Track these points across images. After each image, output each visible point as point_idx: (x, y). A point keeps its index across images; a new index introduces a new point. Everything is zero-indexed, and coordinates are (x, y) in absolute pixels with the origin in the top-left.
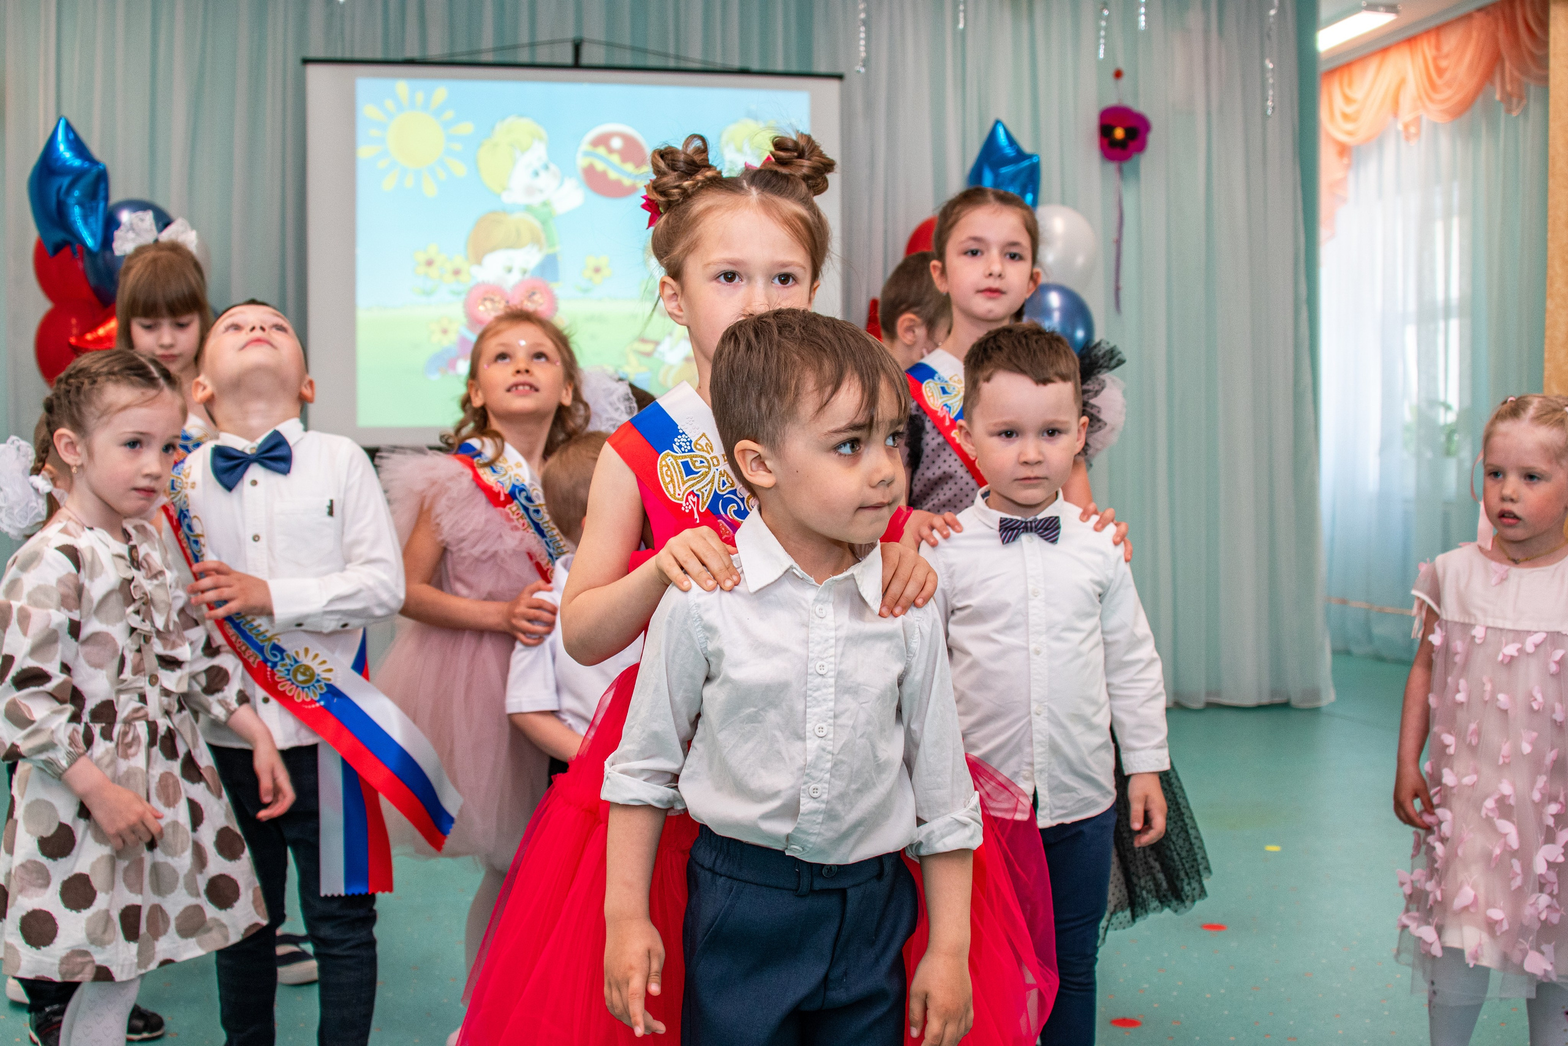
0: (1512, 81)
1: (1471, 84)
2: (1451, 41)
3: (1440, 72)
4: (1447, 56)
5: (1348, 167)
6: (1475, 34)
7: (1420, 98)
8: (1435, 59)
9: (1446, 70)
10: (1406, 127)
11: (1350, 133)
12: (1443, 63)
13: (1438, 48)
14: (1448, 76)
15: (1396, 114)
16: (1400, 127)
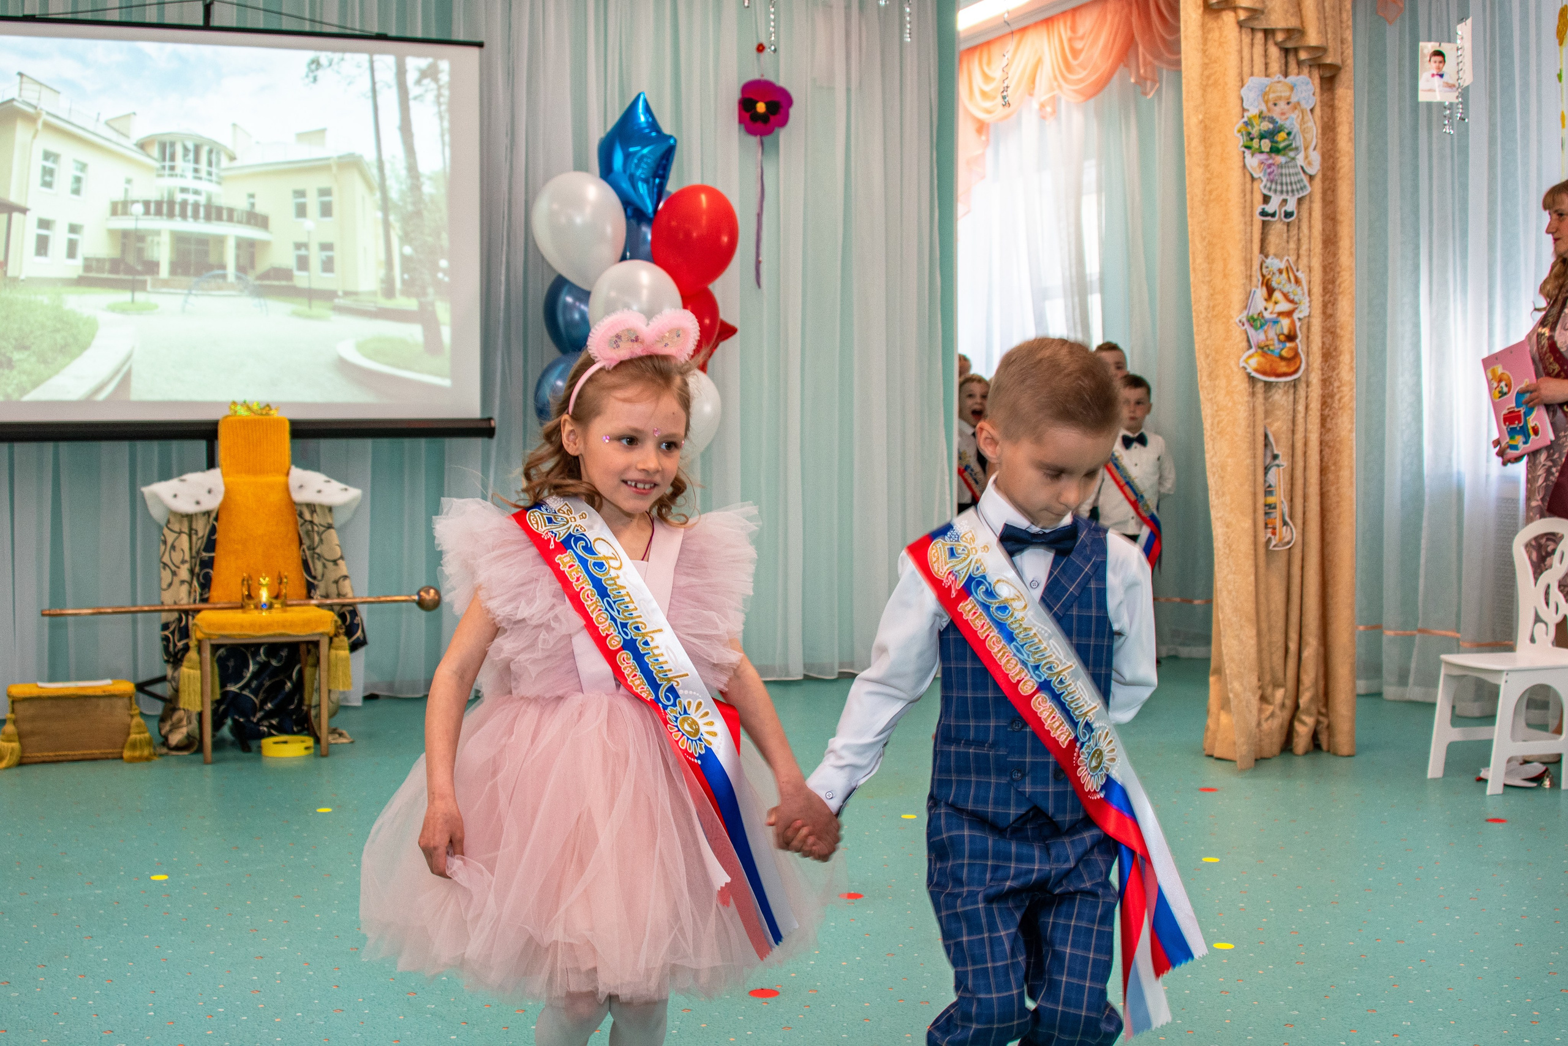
0: (1145, 65)
1: (1104, 67)
2: (1087, 22)
3: (1075, 53)
4: (1082, 38)
5: (987, 142)
6: (1109, 17)
7: (1056, 78)
8: (1070, 40)
9: (1081, 50)
10: (1042, 106)
11: (988, 112)
12: (1079, 45)
13: (1073, 29)
14: (1082, 57)
15: (1031, 95)
16: (1035, 105)
